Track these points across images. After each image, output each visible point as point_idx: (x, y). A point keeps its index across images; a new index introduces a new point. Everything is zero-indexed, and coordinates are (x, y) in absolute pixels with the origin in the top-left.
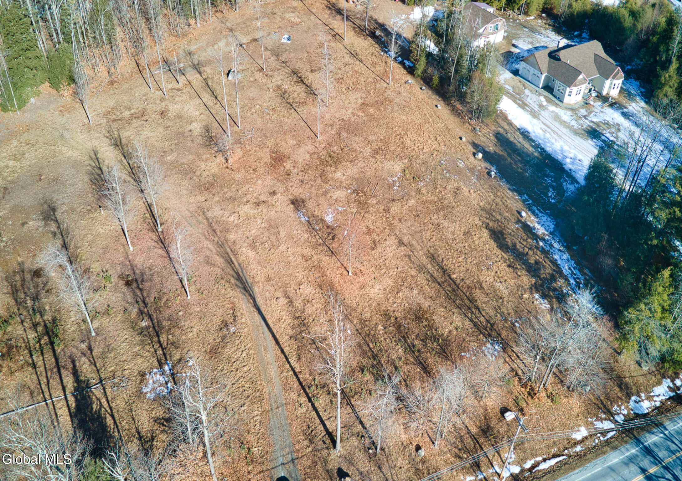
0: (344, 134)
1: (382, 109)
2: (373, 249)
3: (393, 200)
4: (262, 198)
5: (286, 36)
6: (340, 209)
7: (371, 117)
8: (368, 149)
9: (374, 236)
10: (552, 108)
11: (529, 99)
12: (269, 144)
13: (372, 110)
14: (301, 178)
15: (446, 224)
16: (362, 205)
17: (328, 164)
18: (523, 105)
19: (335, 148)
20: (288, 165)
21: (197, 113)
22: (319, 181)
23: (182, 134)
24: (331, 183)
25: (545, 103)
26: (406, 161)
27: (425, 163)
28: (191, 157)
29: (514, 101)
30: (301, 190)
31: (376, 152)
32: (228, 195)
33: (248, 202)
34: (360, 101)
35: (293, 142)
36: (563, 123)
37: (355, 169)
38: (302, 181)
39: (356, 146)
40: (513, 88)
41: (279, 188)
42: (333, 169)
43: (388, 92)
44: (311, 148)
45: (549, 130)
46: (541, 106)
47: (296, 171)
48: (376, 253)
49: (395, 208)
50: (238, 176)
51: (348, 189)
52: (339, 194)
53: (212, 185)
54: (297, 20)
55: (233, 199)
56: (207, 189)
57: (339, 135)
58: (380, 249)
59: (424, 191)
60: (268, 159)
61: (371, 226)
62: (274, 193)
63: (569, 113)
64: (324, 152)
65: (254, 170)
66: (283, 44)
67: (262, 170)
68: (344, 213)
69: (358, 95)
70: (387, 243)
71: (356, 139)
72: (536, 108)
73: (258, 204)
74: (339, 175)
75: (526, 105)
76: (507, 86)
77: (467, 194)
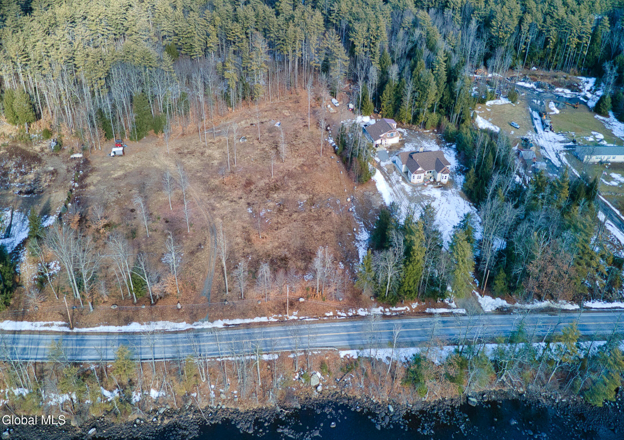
0: (286, 178)
1: (311, 168)
2: (276, 230)
3: (296, 212)
4: (235, 199)
5: (278, 123)
6: (269, 211)
7: (304, 171)
8: (295, 187)
9: (279, 226)
10: (403, 184)
11: (393, 177)
12: (247, 176)
13: (305, 168)
14: (256, 193)
15: (315, 227)
16: (280, 211)
17: (272, 190)
18: (388, 179)
19: (279, 183)
20: (252, 187)
21: (219, 156)
22: (265, 197)
23: (208, 164)
24: (270, 199)
25: (400, 180)
26: (311, 195)
27: (321, 198)
28: (208, 176)
29: (384, 177)
30: (254, 199)
31: (298, 189)
32: (219, 195)
33: (228, 199)
34: (302, 162)
35: (259, 177)
36: (405, 192)
37: (284, 195)
38: (256, 195)
39: (290, 184)
40: (388, 170)
41: (245, 196)
42: (274, 192)
43: (319, 161)
44: (267, 181)
45: (395, 194)
46: (398, 182)
47: (255, 190)
48: (276, 232)
49: (295, 216)
50: (227, 188)
51: (276, 202)
52: (271, 204)
53: (214, 190)
54: (288, 114)
55: (221, 197)
56: (211, 191)
57: (284, 177)
58: (279, 231)
59: (313, 211)
60: (244, 183)
61: (280, 221)
62: (241, 198)
63: (411, 188)
64: (273, 184)
65: (236, 186)
66: (276, 126)
67: (239, 187)
68: (270, 213)
69: (302, 159)
70: (284, 229)
71: (291, 181)
72: (394, 182)
73: (232, 201)
74: (275, 196)
75: (390, 180)
76: (385, 168)
77: (333, 216)
